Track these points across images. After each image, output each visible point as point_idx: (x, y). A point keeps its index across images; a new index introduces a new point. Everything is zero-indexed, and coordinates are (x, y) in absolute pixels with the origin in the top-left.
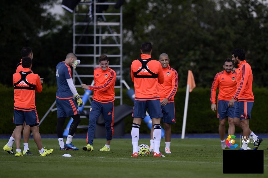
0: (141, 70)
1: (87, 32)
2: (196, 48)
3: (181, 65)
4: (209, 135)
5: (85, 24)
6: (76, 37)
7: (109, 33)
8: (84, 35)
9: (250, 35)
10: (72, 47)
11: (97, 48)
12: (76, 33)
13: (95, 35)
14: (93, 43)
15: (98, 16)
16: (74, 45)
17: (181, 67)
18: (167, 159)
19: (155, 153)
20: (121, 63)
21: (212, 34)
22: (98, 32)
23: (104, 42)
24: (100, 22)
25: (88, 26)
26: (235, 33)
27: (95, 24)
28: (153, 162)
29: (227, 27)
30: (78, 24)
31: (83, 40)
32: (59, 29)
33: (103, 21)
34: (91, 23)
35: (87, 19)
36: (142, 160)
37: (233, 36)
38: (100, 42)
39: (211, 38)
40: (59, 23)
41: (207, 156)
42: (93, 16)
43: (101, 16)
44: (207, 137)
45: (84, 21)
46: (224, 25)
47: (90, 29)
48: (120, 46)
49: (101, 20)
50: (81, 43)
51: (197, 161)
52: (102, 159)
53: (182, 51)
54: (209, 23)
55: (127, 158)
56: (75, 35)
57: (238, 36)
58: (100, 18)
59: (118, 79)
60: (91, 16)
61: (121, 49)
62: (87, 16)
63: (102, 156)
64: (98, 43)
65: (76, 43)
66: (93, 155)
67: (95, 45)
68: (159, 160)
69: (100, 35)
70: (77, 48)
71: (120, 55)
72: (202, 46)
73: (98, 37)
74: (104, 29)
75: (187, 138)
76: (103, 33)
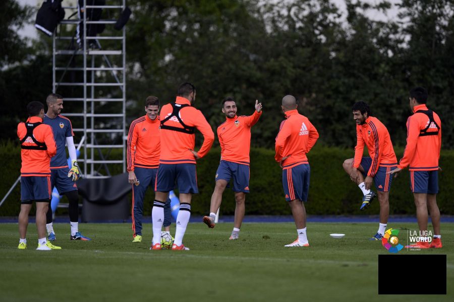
0: (170, 117)
1: (73, 64)
2: (236, 89)
3: (213, 114)
4: (255, 217)
5: (71, 52)
6: (57, 71)
7: (107, 66)
8: (69, 69)
9: (316, 69)
10: (52, 87)
11: (89, 88)
12: (57, 66)
13: (86, 69)
14: (82, 81)
15: (90, 42)
16: (55, 84)
17: (214, 118)
18: (193, 254)
19: (175, 245)
20: (124, 111)
21: (260, 68)
22: (89, 65)
23: (98, 80)
24: (93, 49)
25: (75, 56)
26: (294, 67)
27: (85, 53)
28: (172, 257)
29: (281, 58)
30: (60, 52)
31: (68, 77)
32: (31, 61)
33: (97, 48)
34: (79, 52)
35: (72, 45)
36: (156, 255)
37: (291, 72)
38: (93, 80)
39: (259, 74)
40: (31, 51)
41: (252, 249)
42: (82, 41)
43: (94, 41)
44: (252, 221)
45: (69, 49)
46: (277, 56)
47: (77, 60)
48: (123, 85)
49: (94, 47)
50: (65, 80)
51: (236, 255)
52: (97, 253)
53: (215, 93)
54: (255, 52)
55: (133, 251)
56: (55, 69)
57: (299, 71)
58: (92, 44)
59: (120, 134)
60: (79, 41)
61: (124, 90)
62: (74, 41)
63: (96, 249)
64: (89, 81)
65: (57, 81)
66: (82, 248)
67: (85, 84)
68: (181, 255)
69: (93, 69)
70: (59, 88)
71: (123, 99)
72: (244, 86)
73: (89, 73)
74: (98, 61)
75: (222, 222)
76: (97, 66)
